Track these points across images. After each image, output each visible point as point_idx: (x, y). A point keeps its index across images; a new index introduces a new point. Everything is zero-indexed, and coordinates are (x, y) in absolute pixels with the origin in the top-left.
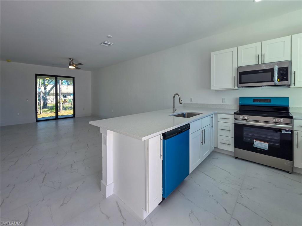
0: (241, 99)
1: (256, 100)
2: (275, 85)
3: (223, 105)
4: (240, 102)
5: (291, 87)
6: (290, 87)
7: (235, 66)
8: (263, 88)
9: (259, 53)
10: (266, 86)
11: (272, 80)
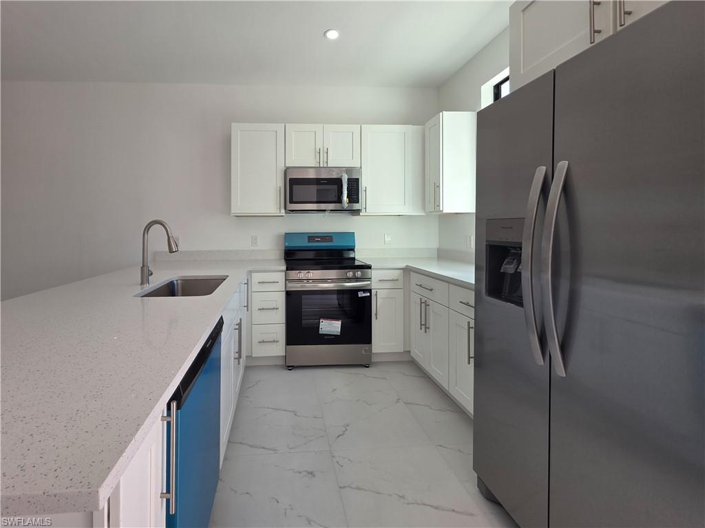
0: (288, 236)
1: (312, 237)
2: (343, 210)
3: (253, 251)
4: (287, 244)
5: (361, 214)
6: (359, 215)
7: (281, 167)
8: (327, 213)
9: (319, 145)
10: (331, 210)
11: (340, 201)
